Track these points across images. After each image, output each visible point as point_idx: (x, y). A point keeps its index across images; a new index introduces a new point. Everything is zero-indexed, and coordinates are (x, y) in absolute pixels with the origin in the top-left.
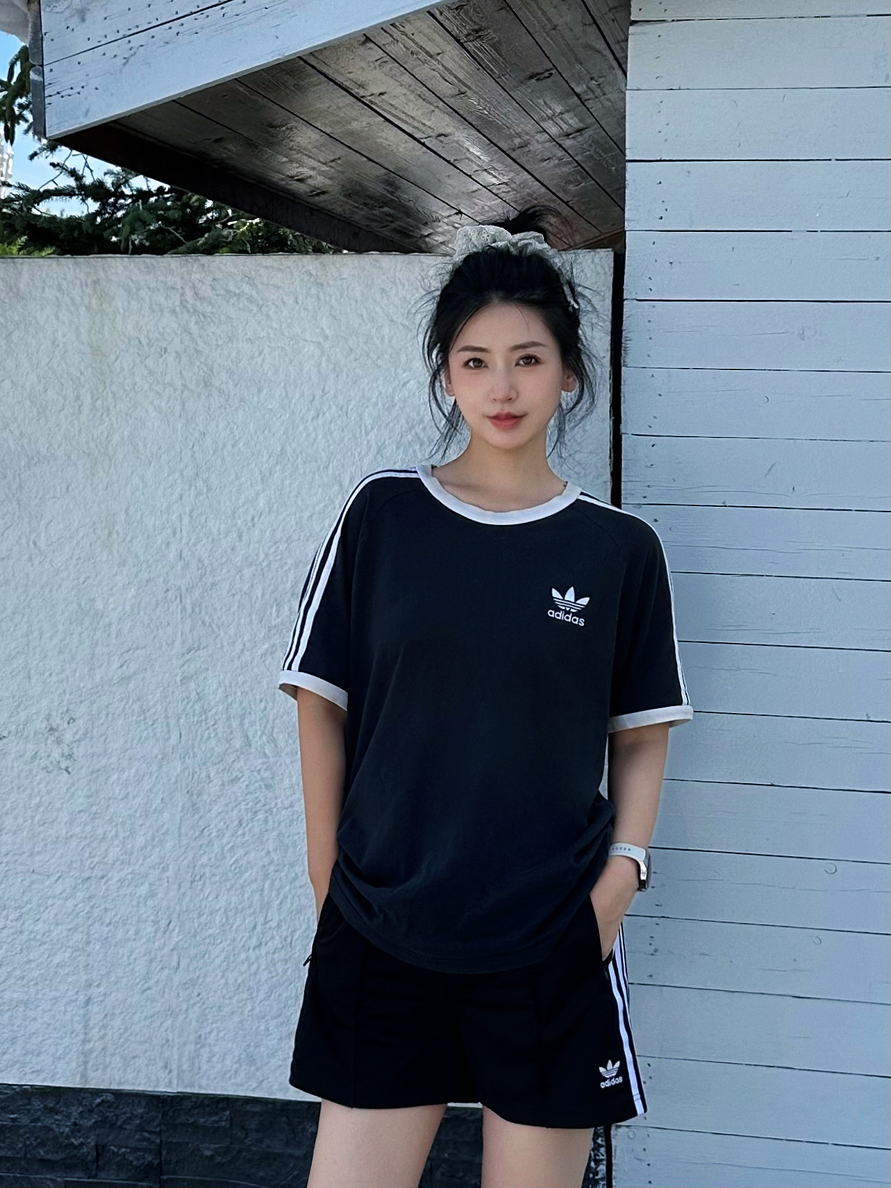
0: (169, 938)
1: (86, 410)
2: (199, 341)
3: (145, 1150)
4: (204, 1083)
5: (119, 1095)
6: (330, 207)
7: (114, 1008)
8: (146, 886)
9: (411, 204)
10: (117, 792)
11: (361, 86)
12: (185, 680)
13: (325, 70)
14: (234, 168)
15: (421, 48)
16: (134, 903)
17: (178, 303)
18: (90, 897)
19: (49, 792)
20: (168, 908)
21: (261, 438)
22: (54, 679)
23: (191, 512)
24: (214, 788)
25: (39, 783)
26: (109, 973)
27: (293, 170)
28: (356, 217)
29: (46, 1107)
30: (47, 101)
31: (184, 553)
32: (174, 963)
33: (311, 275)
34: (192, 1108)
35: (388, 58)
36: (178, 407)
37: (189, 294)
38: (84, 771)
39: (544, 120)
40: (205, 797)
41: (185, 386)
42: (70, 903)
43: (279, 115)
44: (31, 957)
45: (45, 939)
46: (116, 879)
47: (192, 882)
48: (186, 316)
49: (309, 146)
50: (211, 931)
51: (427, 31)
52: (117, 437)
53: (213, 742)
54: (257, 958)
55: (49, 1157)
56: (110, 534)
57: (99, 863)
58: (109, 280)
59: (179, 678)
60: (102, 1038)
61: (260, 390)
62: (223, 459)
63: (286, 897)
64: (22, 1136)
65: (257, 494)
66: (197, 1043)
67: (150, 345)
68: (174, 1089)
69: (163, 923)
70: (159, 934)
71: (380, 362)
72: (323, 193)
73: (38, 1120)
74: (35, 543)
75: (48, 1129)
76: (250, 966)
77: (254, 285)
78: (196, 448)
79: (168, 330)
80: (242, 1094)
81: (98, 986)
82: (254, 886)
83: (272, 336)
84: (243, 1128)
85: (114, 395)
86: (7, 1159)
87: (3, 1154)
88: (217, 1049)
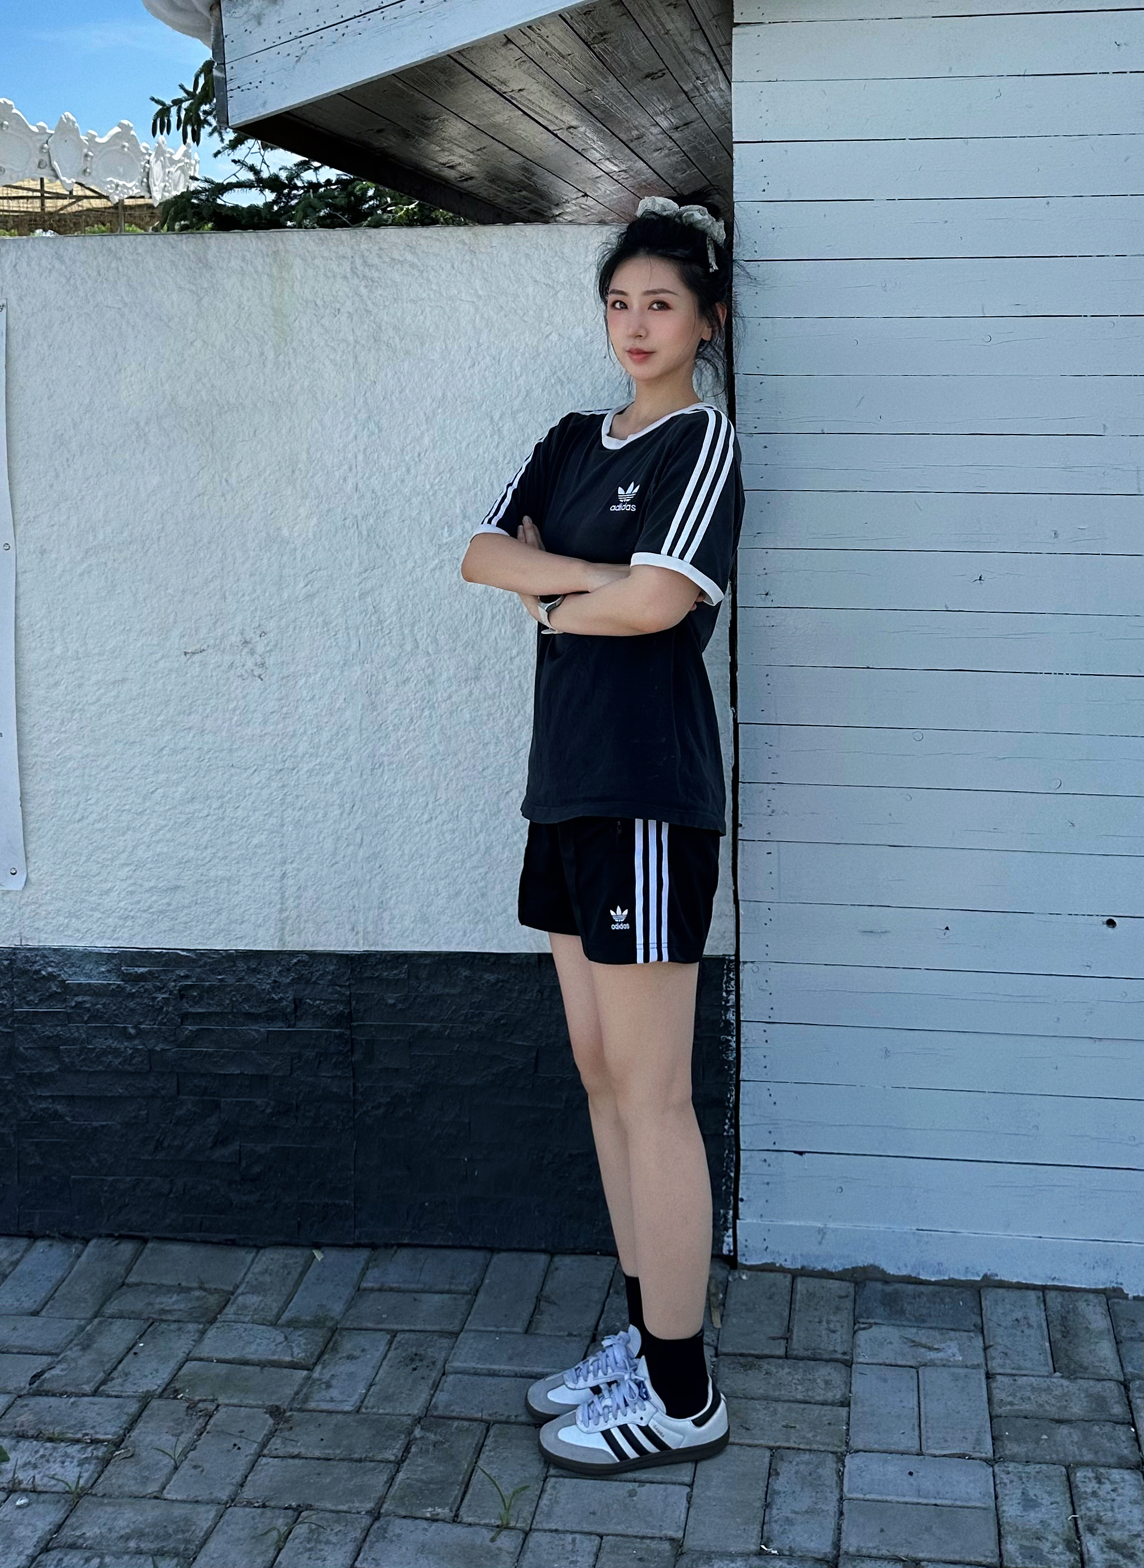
0: (354, 819)
1: (269, 365)
2: (369, 302)
3: (337, 1001)
4: (386, 941)
5: (312, 955)
6: (476, 192)
7: (307, 881)
9: (545, 188)
10: (305, 694)
11: (503, 83)
12: (363, 596)
13: (472, 69)
14: (393, 156)
15: (554, 49)
16: (322, 790)
17: (349, 270)
18: (283, 786)
19: (244, 697)
20: (352, 793)
21: (425, 385)
22: (247, 598)
23: (365, 450)
24: (389, 689)
25: (236, 689)
26: (301, 851)
27: (444, 158)
28: (498, 200)
29: (249, 968)
30: (229, 94)
31: (360, 486)
32: (358, 840)
33: (465, 244)
34: (377, 963)
35: (525, 58)
36: (351, 361)
37: (358, 262)
38: (275, 677)
39: (657, 114)
40: (381, 696)
41: (356, 342)
42: (265, 792)
43: (433, 109)
44: (233, 839)
45: (244, 824)
46: (305, 770)
47: (373, 770)
48: (356, 281)
49: (459, 137)
50: (389, 812)
51: (559, 34)
52: (298, 387)
53: (388, 649)
54: (428, 830)
55: (252, 1011)
56: (293, 472)
57: (291, 756)
58: (287, 251)
59: (357, 594)
60: (295, 907)
61: (422, 344)
62: (392, 404)
63: (451, 780)
64: (229, 993)
65: (422, 434)
66: (379, 908)
67: (325, 307)
68: (362, 947)
69: (348, 806)
70: (345, 815)
71: (526, 318)
72: (471, 178)
73: (242, 979)
74: (227, 481)
75: (252, 987)
76: (422, 837)
77: (414, 253)
78: (368, 394)
79: (340, 293)
80: (417, 949)
81: (292, 863)
82: (425, 772)
83: (432, 296)
84: (417, 978)
85: (294, 350)
86: (216, 1014)
87: (212, 1010)
88: (396, 912)
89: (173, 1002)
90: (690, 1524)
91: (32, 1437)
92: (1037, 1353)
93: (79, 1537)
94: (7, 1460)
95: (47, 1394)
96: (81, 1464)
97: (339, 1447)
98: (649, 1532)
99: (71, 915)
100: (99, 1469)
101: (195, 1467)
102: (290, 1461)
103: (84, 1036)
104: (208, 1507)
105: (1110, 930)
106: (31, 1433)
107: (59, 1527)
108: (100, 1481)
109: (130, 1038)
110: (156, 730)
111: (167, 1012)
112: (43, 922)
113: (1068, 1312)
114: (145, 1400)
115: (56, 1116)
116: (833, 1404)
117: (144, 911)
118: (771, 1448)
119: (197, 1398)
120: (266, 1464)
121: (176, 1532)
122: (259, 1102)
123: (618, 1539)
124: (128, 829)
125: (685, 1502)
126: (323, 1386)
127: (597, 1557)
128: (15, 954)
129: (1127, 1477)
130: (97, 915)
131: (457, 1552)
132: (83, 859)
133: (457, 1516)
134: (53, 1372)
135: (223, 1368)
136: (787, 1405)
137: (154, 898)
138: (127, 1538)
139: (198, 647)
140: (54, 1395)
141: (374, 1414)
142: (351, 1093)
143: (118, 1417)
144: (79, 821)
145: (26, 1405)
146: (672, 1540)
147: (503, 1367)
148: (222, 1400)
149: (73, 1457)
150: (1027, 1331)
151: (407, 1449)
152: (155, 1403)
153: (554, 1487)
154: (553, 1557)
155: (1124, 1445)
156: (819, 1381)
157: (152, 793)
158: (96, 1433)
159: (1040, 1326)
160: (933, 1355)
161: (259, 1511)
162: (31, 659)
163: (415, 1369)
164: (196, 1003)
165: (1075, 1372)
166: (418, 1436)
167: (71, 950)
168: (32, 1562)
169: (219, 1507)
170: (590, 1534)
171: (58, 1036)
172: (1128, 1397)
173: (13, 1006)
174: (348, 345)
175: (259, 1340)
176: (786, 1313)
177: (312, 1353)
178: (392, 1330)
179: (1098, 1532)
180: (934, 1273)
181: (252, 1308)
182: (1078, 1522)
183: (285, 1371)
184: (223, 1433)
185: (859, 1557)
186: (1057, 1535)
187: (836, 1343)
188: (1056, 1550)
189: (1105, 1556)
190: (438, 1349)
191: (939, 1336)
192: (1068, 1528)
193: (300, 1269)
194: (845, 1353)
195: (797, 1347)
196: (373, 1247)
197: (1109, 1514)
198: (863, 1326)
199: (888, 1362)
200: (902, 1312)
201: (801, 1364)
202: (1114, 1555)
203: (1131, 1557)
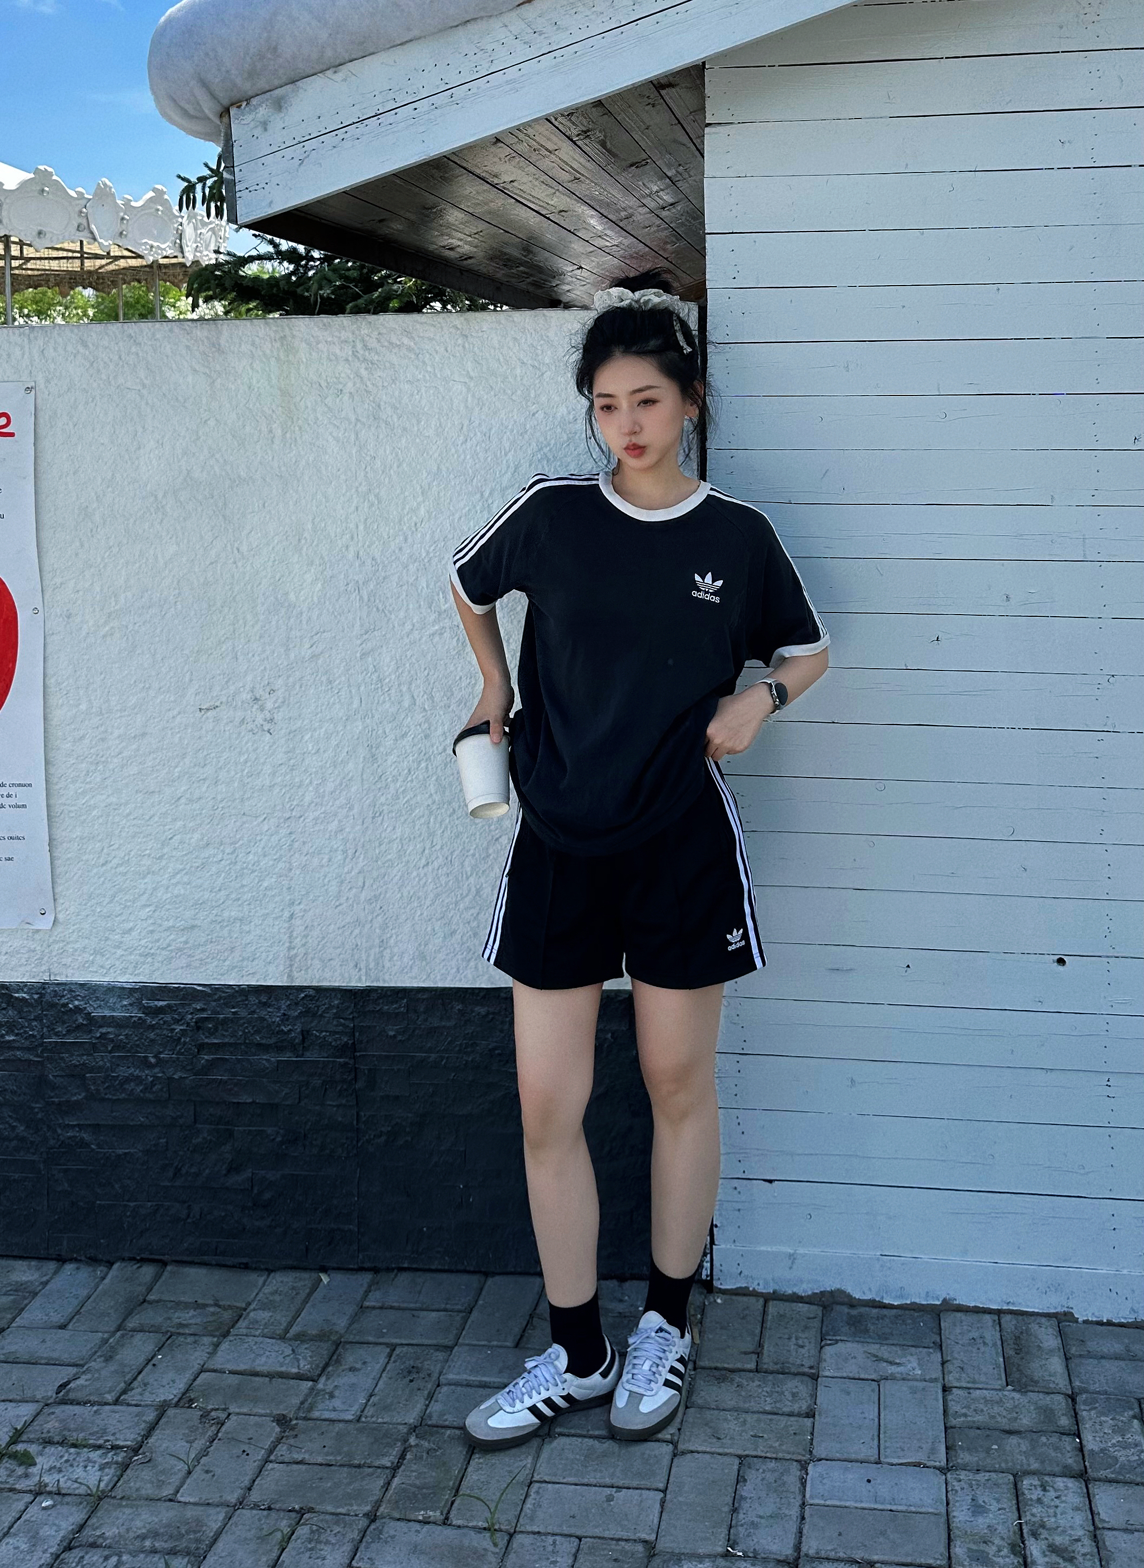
0: (356, 863)
1: (277, 441)
2: (368, 383)
3: (342, 1033)
4: (387, 977)
5: (318, 990)
6: (476, 268)
7: (312, 921)
8: (336, 822)
9: (542, 265)
10: (310, 748)
11: (495, 176)
12: (364, 655)
13: (465, 165)
14: (396, 241)
15: (541, 145)
16: (327, 836)
17: (350, 353)
18: (290, 833)
19: (255, 750)
20: (355, 840)
21: (421, 460)
22: (257, 658)
23: (366, 520)
24: (389, 742)
25: (247, 743)
26: (308, 893)
27: (445, 241)
28: (498, 275)
29: (260, 1002)
30: (238, 195)
31: (361, 553)
32: (360, 884)
33: (458, 329)
34: (379, 998)
35: (515, 155)
36: (353, 437)
37: (359, 346)
38: (283, 731)
39: (644, 197)
40: (382, 749)
41: (357, 420)
42: (274, 839)
43: (430, 200)
44: (244, 882)
45: (255, 867)
46: (311, 818)
47: (373, 818)
48: (357, 364)
49: (457, 223)
50: (389, 857)
51: (546, 133)
52: (303, 463)
53: (388, 705)
54: (425, 875)
55: (264, 1041)
56: (299, 540)
57: (297, 805)
58: (293, 337)
59: (358, 655)
60: (304, 945)
61: (419, 422)
62: (390, 477)
63: (446, 828)
64: (242, 1025)
65: (419, 504)
66: (380, 947)
67: (328, 387)
68: (364, 983)
69: (350, 852)
70: (348, 860)
71: (514, 397)
72: (470, 258)
73: (254, 1012)
74: (238, 549)
75: (263, 1019)
76: (420, 880)
77: (412, 338)
78: (369, 468)
79: (343, 375)
80: (415, 985)
81: (300, 903)
82: (422, 820)
83: (428, 378)
84: (415, 1011)
85: (300, 428)
86: (230, 1044)
87: (226, 1040)
88: (396, 950)
89: (190, 1034)
90: (662, 1528)
91: (58, 1443)
92: (991, 1367)
93: (99, 1537)
94: (35, 1464)
95: (72, 1402)
96: (101, 1469)
97: (340, 1454)
98: (624, 1535)
99: (96, 952)
100: (118, 1473)
101: (207, 1472)
102: (295, 1467)
103: (108, 1064)
104: (218, 1509)
105: (1061, 968)
106: (56, 1439)
107: (81, 1527)
108: (119, 1484)
109: (151, 1066)
110: (173, 781)
111: (185, 1043)
112: (70, 959)
113: (1022, 1333)
114: (162, 1409)
115: (83, 1143)
116: (799, 1415)
117: (163, 949)
118: (739, 1457)
119: (210, 1407)
120: (272, 1469)
121: (188, 1532)
122: (269, 1130)
123: (595, 1541)
124: (148, 873)
125: (658, 1506)
126: (327, 1397)
127: (575, 1557)
128: (44, 989)
129: (1070, 1485)
130: (119, 952)
131: (446, 1553)
132: (107, 900)
133: (447, 1518)
134: (78, 1382)
135: (234, 1379)
136: (756, 1416)
137: (172, 937)
138: (143, 1537)
139: (212, 703)
140: (78, 1403)
141: (374, 1423)
142: (355, 1122)
143: (137, 1424)
144: (103, 865)
145: (53, 1413)
146: (645, 1542)
147: (492, 1379)
148: (232, 1409)
149: (95, 1462)
150: (983, 1349)
151: (402, 1456)
152: (171, 1412)
153: (537, 1492)
154: (536, 1557)
155: (1069, 1455)
156: (786, 1393)
157: (170, 839)
158: (117, 1439)
159: (995, 1345)
160: (892, 1369)
161: (265, 1513)
162: (57, 715)
163: (411, 1381)
164: (212, 1034)
165: (1026, 1386)
166: (413, 1444)
167: (96, 985)
168: (56, 1560)
169: (228, 1509)
170: (570, 1536)
171: (84, 1064)
172: (1075, 1410)
173: (42, 1037)
174: (350, 423)
175: (268, 1353)
176: (758, 1331)
177: (317, 1366)
178: (392, 1345)
179: (1042, 1537)
180: (897, 1297)
181: (263, 1322)
182: (1024, 1527)
183: (292, 1382)
184: (235, 1440)
185: (819, 1559)
186: (1003, 1539)
187: (803, 1356)
188: (1002, 1553)
189: (1047, 1559)
190: (434, 1362)
191: (899, 1352)
192: (1014, 1533)
193: (308, 1291)
194: (811, 1367)
195: (768, 1361)
196: (376, 1270)
197: (1053, 1520)
198: (829, 1342)
199: (851, 1375)
200: (867, 1331)
201: (770, 1377)
202: (1055, 1558)
203: (1071, 1560)
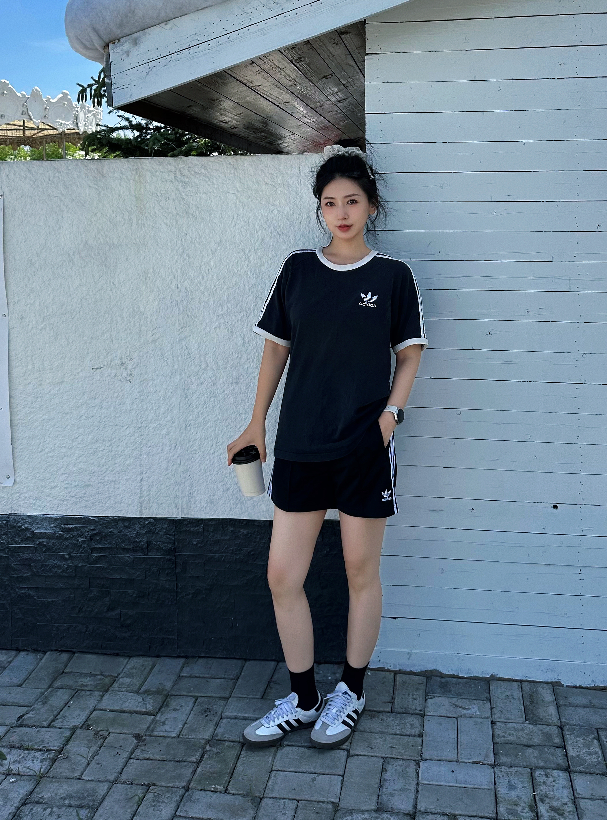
0: (176, 452)
1: (134, 225)
2: (183, 194)
3: (168, 543)
4: (193, 513)
5: (156, 519)
6: (239, 134)
7: (153, 482)
8: (165, 430)
9: (273, 132)
10: (152, 390)
11: (251, 82)
12: (181, 340)
13: (235, 76)
14: (196, 118)
15: (276, 66)
16: (161, 437)
17: (173, 178)
18: (141, 435)
19: (122, 391)
20: (175, 439)
21: (211, 236)
22: (123, 342)
23: (182, 268)
24: (194, 387)
25: (118, 387)
26: (150, 468)
27: (223, 118)
28: (250, 138)
29: (124, 526)
30: (113, 91)
31: (179, 286)
32: (179, 462)
33: (231, 164)
34: (188, 524)
35: (262, 70)
36: (175, 223)
37: (178, 173)
38: (137, 381)
39: (329, 95)
40: (190, 391)
41: (177, 214)
42: (133, 438)
43: (216, 95)
44: (116, 461)
45: (122, 454)
46: (152, 427)
47: (186, 427)
48: (177, 183)
49: (229, 108)
50: (194, 448)
51: (279, 59)
52: (148, 236)
53: (193, 367)
54: (213, 458)
55: (126, 547)
56: (146, 278)
57: (145, 420)
58: (143, 168)
59: (178, 340)
60: (147, 496)
61: (210, 215)
62: (195, 245)
63: (225, 433)
64: (115, 538)
65: (210, 260)
66: (189, 496)
67: (162, 196)
68: (180, 516)
69: (173, 445)
70: (172, 450)
71: (261, 202)
72: (236, 128)
73: (121, 531)
74: (113, 283)
75: (126, 535)
76: (210, 461)
77: (206, 170)
78: (183, 240)
79: (169, 190)
80: (208, 517)
81: (146, 473)
82: (212, 429)
83: (215, 191)
84: (208, 531)
85: (146, 218)
86: (109, 548)
87: (106, 546)
88: (197, 498)
89: (87, 542)
90: (342, 795)
91: (18, 748)
92: (517, 711)
93: (41, 798)
94: (5, 759)
95: (25, 726)
96: (41, 762)
97: (168, 755)
98: (322, 799)
99: (36, 499)
100: (51, 764)
101: (98, 764)
102: (145, 761)
103: (43, 559)
104: (104, 784)
105: (555, 510)
106: (17, 745)
107: (31, 793)
108: (51, 770)
109: (66, 560)
110: (78, 407)
111: (84, 547)
112: (23, 502)
113: (533, 692)
114: (74, 730)
115: (30, 596)
116: (414, 736)
117: (73, 497)
118: (383, 758)
119: (99, 729)
120: (132, 763)
121: (88, 796)
122: (129, 591)
123: (306, 802)
124: (65, 456)
125: (339, 784)
126: (161, 724)
127: (296, 810)
128: (9, 518)
129: (561, 774)
130: (49, 499)
131: (226, 808)
132: (42, 471)
133: (227, 790)
134: (29, 715)
135: (111, 715)
136: (391, 736)
137: (78, 490)
138: (64, 799)
139: (99, 365)
140: (29, 727)
141: (187, 738)
142: (175, 588)
143: (60, 738)
144: (40, 452)
145: (15, 732)
146: (333, 803)
147: (250, 715)
148: (111, 730)
149: (38, 758)
150: (512, 701)
151: (202, 756)
152: (78, 732)
153: (275, 776)
154: (274, 811)
155: (560, 758)
156: (408, 724)
157: (77, 438)
158: (49, 746)
159: (519, 699)
160: (465, 712)
161: (129, 786)
162: (16, 372)
163: (206, 716)
164: (99, 543)
165: (536, 721)
166: (208, 750)
167: (36, 516)
168: (18, 810)
169: (110, 784)
170: (293, 800)
171: (30, 558)
172: (562, 734)
173: (8, 544)
174: (173, 215)
175: (130, 701)
176: (392, 691)
177: (156, 708)
178: (196, 696)
179: (546, 802)
180: (466, 674)
181: (127, 684)
182: (536, 797)
183: (143, 716)
184: (112, 747)
185: (426, 813)
186: (525, 803)
187: (416, 705)
188: (525, 811)
189: (549, 814)
190: (218, 706)
191: (468, 702)
192: (531, 800)
193: (150, 667)
194: (421, 711)
195: (397, 707)
196: (187, 657)
197: (552, 793)
198: (430, 697)
199: (442, 715)
200: (450, 691)
201: (399, 715)
202: (553, 814)
203: (562, 815)
